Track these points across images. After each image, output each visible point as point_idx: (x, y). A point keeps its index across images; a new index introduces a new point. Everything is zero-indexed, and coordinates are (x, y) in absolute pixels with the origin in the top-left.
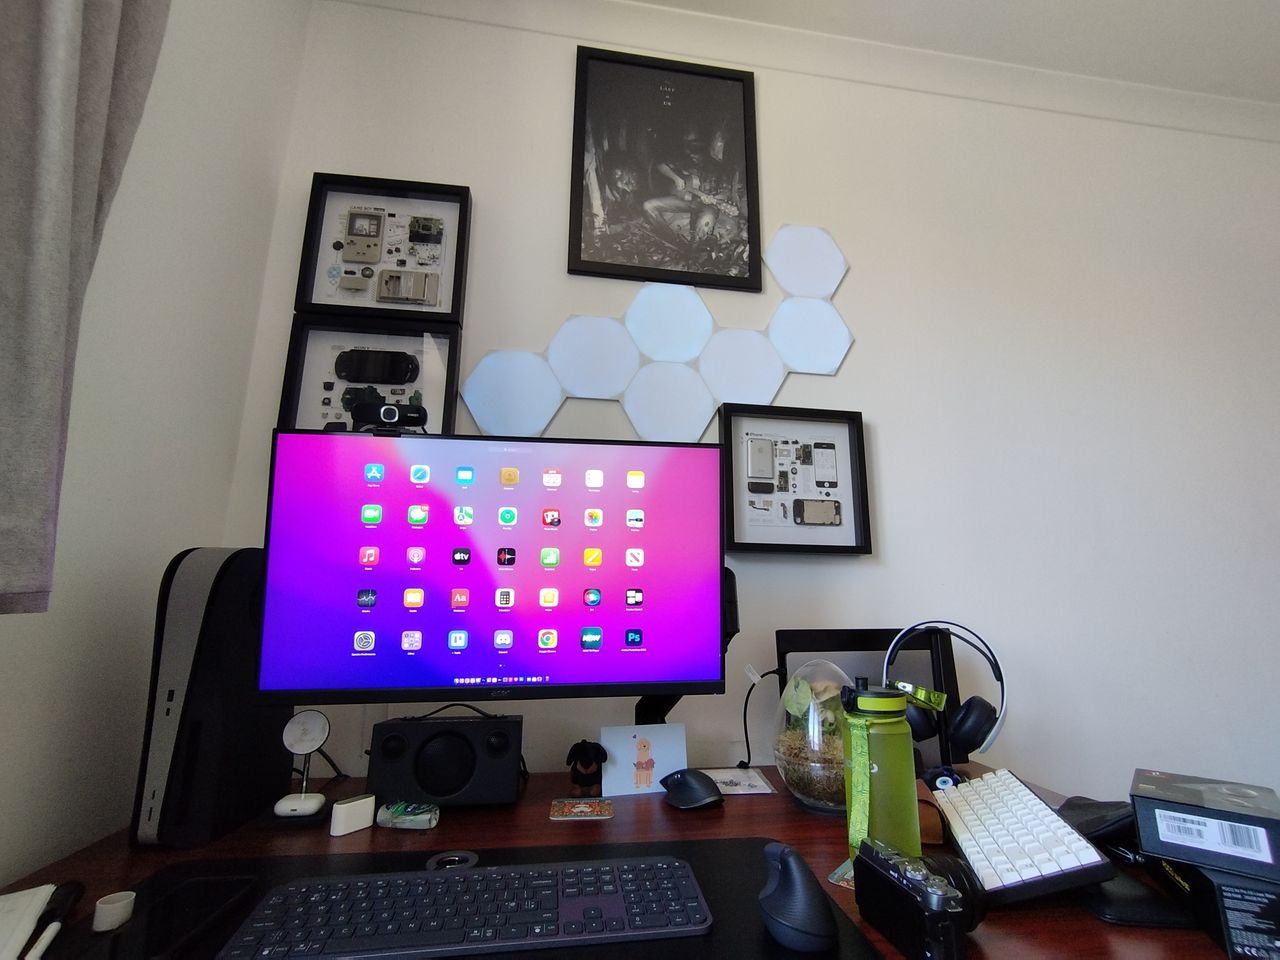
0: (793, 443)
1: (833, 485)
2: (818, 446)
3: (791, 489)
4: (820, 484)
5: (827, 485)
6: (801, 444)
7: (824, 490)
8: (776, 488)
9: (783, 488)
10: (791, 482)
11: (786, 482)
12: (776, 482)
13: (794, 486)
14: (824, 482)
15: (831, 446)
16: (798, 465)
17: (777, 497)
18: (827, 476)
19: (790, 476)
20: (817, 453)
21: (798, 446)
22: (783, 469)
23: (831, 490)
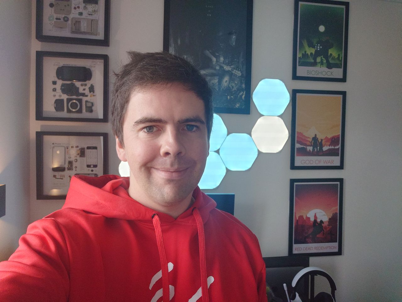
0: (76, 147)
1: (95, 166)
2: (89, 148)
3: (74, 169)
4: (89, 166)
5: (92, 166)
6: (80, 147)
7: (90, 169)
8: (66, 169)
9: (70, 169)
10: (74, 166)
11: (72, 166)
12: (66, 166)
13: (76, 167)
14: (91, 165)
15: (95, 148)
16: (78, 158)
17: (67, 173)
18: (92, 162)
19: (74, 163)
20: (87, 152)
21: (78, 149)
22: (71, 160)
23: (94, 169)
